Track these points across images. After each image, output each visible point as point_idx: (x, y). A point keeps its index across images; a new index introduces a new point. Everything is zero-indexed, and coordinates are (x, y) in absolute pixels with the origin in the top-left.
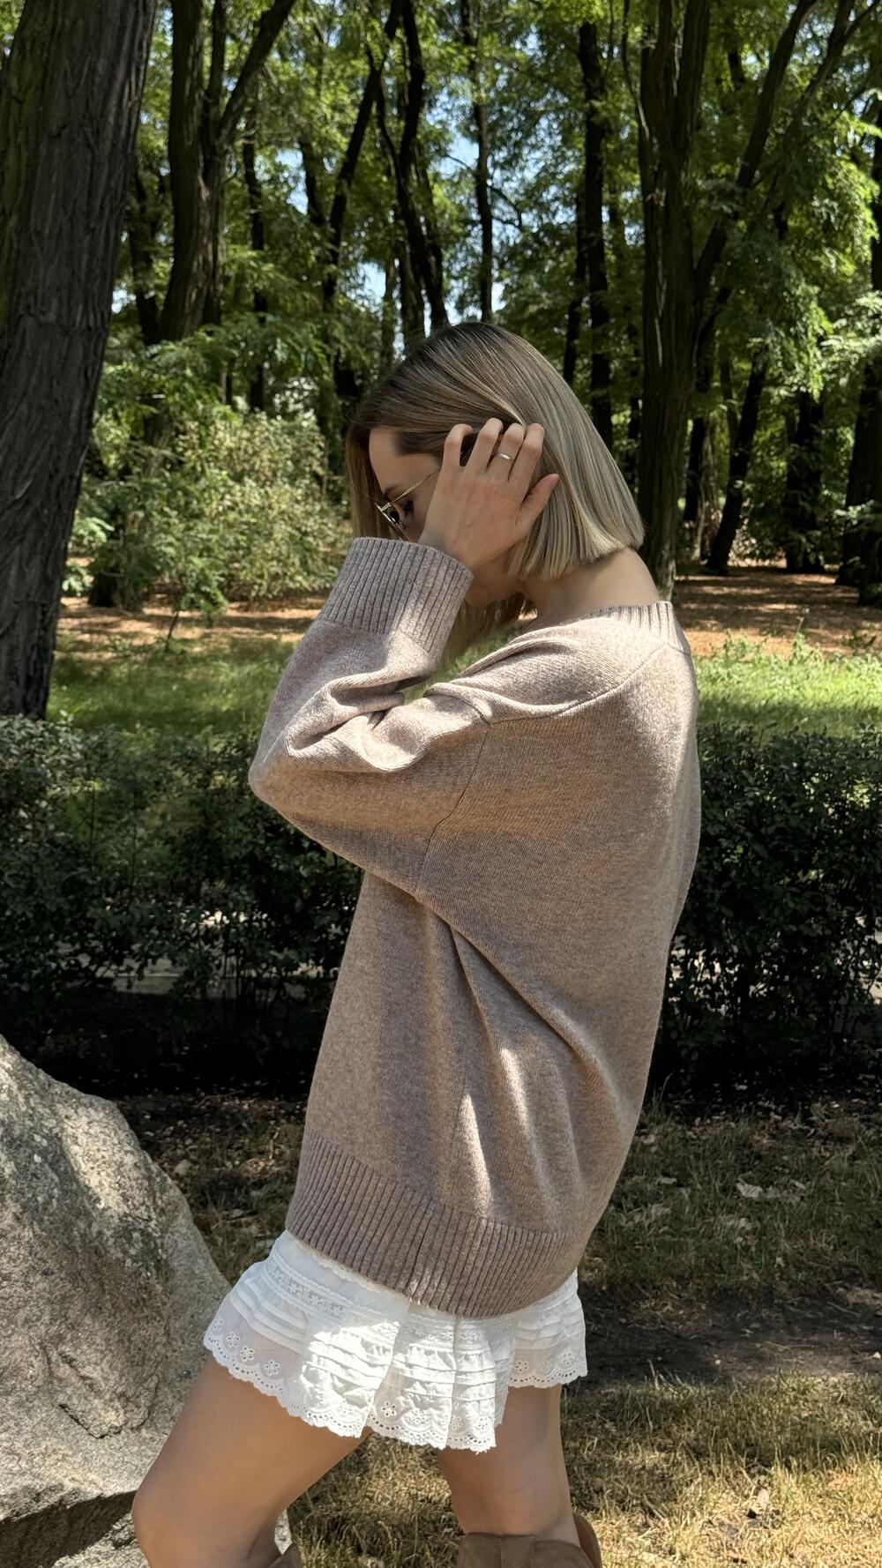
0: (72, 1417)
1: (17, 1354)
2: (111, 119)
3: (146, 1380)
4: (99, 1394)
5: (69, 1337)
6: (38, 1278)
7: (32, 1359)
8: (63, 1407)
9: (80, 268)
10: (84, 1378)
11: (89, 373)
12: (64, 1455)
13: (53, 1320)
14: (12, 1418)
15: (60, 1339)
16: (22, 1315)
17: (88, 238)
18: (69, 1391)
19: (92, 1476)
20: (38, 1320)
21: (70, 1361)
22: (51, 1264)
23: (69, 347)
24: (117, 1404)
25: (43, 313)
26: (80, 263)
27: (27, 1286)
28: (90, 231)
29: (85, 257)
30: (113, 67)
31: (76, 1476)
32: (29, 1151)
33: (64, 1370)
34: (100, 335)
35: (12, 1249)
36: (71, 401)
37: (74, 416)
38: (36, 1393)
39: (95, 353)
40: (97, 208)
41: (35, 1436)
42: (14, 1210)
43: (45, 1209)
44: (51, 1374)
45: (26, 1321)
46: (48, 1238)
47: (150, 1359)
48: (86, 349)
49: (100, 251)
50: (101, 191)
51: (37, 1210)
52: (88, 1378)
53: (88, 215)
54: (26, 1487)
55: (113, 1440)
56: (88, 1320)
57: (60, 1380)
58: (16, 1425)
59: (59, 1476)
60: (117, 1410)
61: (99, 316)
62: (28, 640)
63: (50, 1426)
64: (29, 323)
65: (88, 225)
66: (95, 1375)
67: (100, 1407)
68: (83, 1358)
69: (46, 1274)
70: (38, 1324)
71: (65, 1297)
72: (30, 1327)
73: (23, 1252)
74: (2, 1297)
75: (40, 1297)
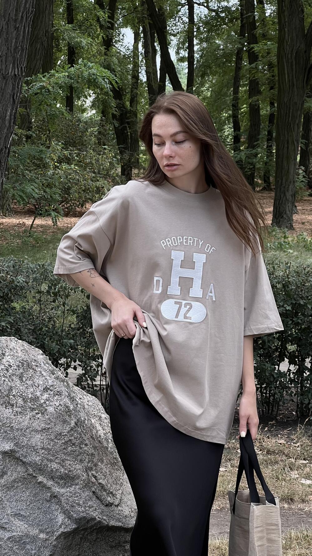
0: (96, 496)
1: (79, 471)
3: (118, 491)
4: (105, 490)
5: (94, 469)
6: (84, 446)
7: (83, 474)
8: (94, 492)
9: (11, 47)
10: (100, 484)
11: (15, 97)
12: (96, 509)
13: (89, 462)
14: (78, 493)
15: (91, 469)
16: (79, 458)
17: (15, 32)
18: (95, 487)
19: (104, 518)
20: (84, 461)
21: (95, 477)
22: (87, 442)
23: (5, 84)
24: (110, 495)
26: (12, 44)
27: (81, 448)
28: (17, 29)
29: (14, 41)
31: (100, 517)
32: (76, 402)
33: (93, 479)
34: (20, 79)
35: (75, 434)
37: (8, 117)
38: (85, 486)
39: (18, 88)
40: (20, 18)
41: (86, 500)
42: (75, 421)
43: (84, 423)
44: (89, 480)
45: (81, 460)
46: (86, 433)
47: (119, 484)
48: (13, 85)
49: (21, 38)
50: (22, 9)
51: (82, 422)
52: (101, 484)
53: (16, 21)
54: (85, 517)
55: (110, 508)
56: (99, 464)
57: (92, 483)
58: (80, 495)
59: (94, 515)
60: (110, 497)
61: (20, 69)
63: (90, 498)
65: (15, 26)
66: (103, 483)
67: (106, 495)
68: (99, 477)
69: (86, 445)
70: (85, 462)
71: (92, 454)
72: (82, 463)
73: (79, 436)
74: (73, 451)
75: (85, 453)
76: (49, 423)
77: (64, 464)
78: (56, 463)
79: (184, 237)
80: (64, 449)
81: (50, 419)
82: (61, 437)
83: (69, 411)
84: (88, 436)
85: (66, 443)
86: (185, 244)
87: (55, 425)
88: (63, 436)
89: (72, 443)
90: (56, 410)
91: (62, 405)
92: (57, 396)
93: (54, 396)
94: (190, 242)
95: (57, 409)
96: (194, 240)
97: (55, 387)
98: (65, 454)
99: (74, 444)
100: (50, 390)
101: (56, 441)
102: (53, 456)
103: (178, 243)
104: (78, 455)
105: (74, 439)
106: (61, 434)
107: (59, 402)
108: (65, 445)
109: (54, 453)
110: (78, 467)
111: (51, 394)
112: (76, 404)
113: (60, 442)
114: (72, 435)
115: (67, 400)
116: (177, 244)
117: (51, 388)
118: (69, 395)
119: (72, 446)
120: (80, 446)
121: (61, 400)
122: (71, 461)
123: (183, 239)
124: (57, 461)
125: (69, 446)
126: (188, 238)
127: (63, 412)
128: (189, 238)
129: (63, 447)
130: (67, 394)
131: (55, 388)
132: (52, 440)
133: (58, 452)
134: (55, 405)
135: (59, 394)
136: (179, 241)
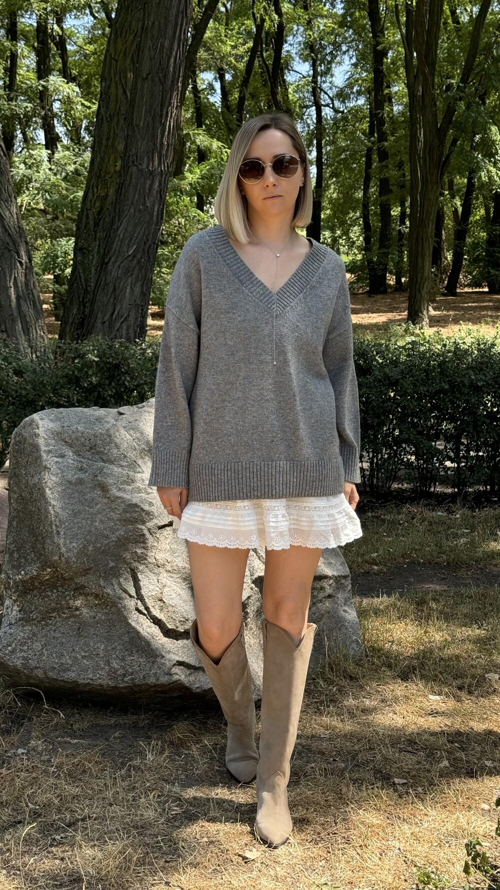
2: (171, 70)
11: (162, 193)
23: (153, 180)
25: (140, 164)
30: (172, 44)
34: (166, 174)
36: (154, 206)
37: (155, 213)
39: (165, 183)
48: (160, 181)
53: (161, 116)
61: (166, 165)
62: (135, 322)
64: (134, 169)
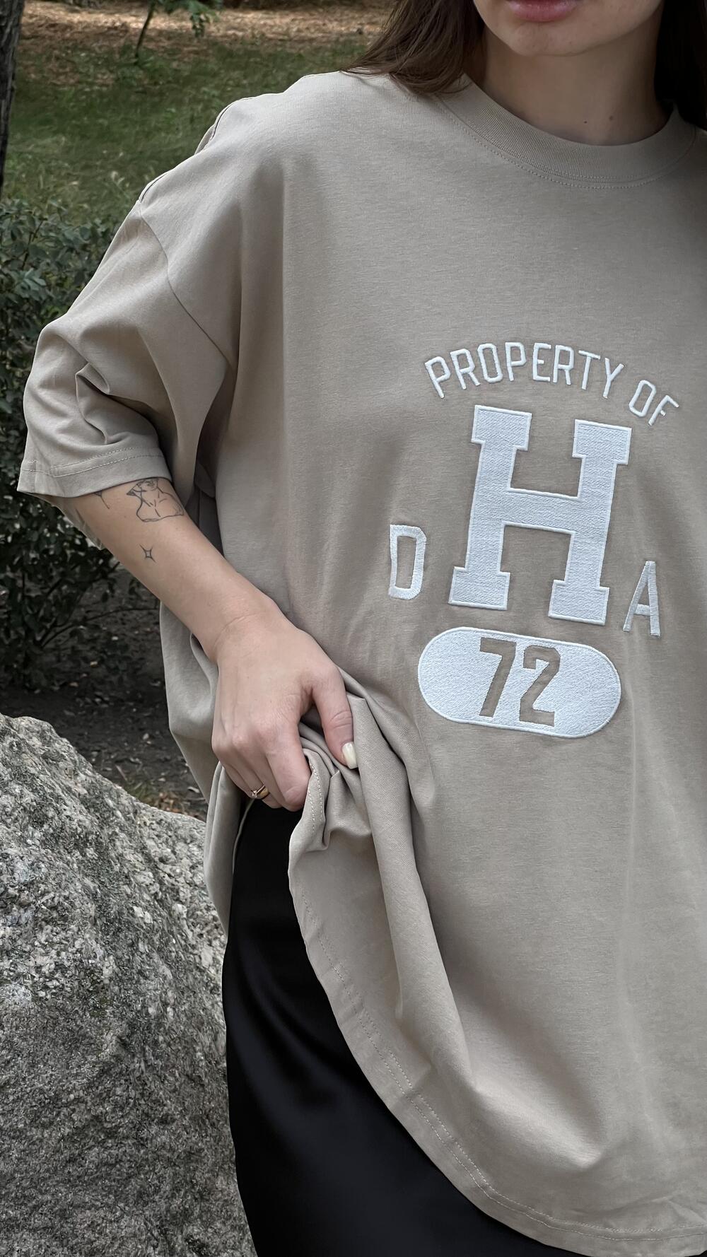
5: (197, 1212)
6: (154, 1129)
7: (150, 1250)
13: (176, 1190)
15: (185, 1216)
16: (133, 1185)
20: (156, 1192)
21: (199, 1248)
22: (171, 1107)
27: (141, 1143)
32: (131, 936)
35: (119, 1091)
42: (119, 1031)
43: (160, 1025)
45: (140, 1195)
46: (165, 1068)
51: (149, 1028)
56: (220, 1184)
68: (217, 1241)
69: (165, 1121)
70: (157, 1198)
71: (192, 1155)
72: (146, 1203)
73: (132, 1094)
74: (107, 1164)
75: (158, 1158)
76: (9, 1062)
77: (67, 1228)
78: (34, 1230)
79: (537, 346)
80: (71, 1160)
81: (11, 1043)
82: (58, 1115)
83: (98, 987)
84: (175, 1078)
85: (80, 1131)
86: (536, 377)
87: (33, 1065)
88: (67, 1105)
89: (103, 1130)
90: (42, 994)
91: (67, 969)
92: (49, 927)
93: (38, 925)
94: (561, 370)
95: (46, 988)
96: (580, 360)
97: (42, 887)
98: (70, 1182)
99: (111, 1134)
100: (21, 905)
101: (35, 1133)
102: (21, 1200)
103: (504, 370)
104: (130, 1177)
105: (114, 1111)
106: (57, 1097)
107: (53, 953)
108: (75, 1141)
109: (24, 1189)
110: (129, 1225)
111: (23, 921)
112: (132, 945)
113: (52, 1136)
114: (102, 1099)
115: (89, 941)
116: (499, 378)
117: (24, 897)
118: (102, 909)
119: (104, 1141)
120: (137, 1137)
121: (64, 946)
122: (97, 1209)
123: (529, 356)
124: (37, 1221)
125: (92, 1143)
126: (553, 350)
127: (70, 998)
128: (559, 348)
129: (67, 1154)
130: (91, 909)
131: (43, 895)
132: (18, 1135)
133: (44, 1179)
134: (38, 968)
135: (59, 915)
136: (510, 364)
